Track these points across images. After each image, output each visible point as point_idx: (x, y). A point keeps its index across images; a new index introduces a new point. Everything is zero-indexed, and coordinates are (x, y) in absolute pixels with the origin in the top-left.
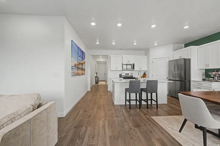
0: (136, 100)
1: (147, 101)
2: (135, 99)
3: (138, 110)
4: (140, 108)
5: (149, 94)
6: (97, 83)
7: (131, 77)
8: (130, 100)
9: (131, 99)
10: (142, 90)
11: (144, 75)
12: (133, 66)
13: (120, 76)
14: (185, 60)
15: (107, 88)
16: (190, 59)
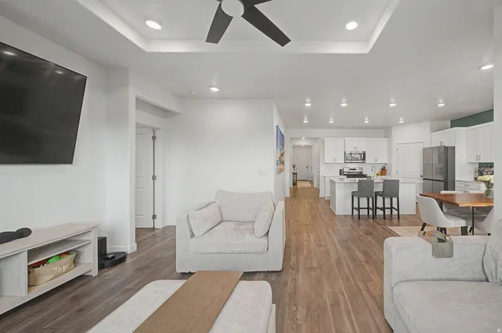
0: (368, 208)
1: (383, 209)
2: (366, 207)
3: (371, 221)
4: (373, 219)
5: (387, 201)
6: (295, 184)
7: (361, 175)
8: (359, 209)
9: (361, 207)
10: (377, 194)
11: (383, 171)
12: (363, 157)
13: (341, 172)
14: (446, 148)
15: (319, 193)
16: (454, 148)
